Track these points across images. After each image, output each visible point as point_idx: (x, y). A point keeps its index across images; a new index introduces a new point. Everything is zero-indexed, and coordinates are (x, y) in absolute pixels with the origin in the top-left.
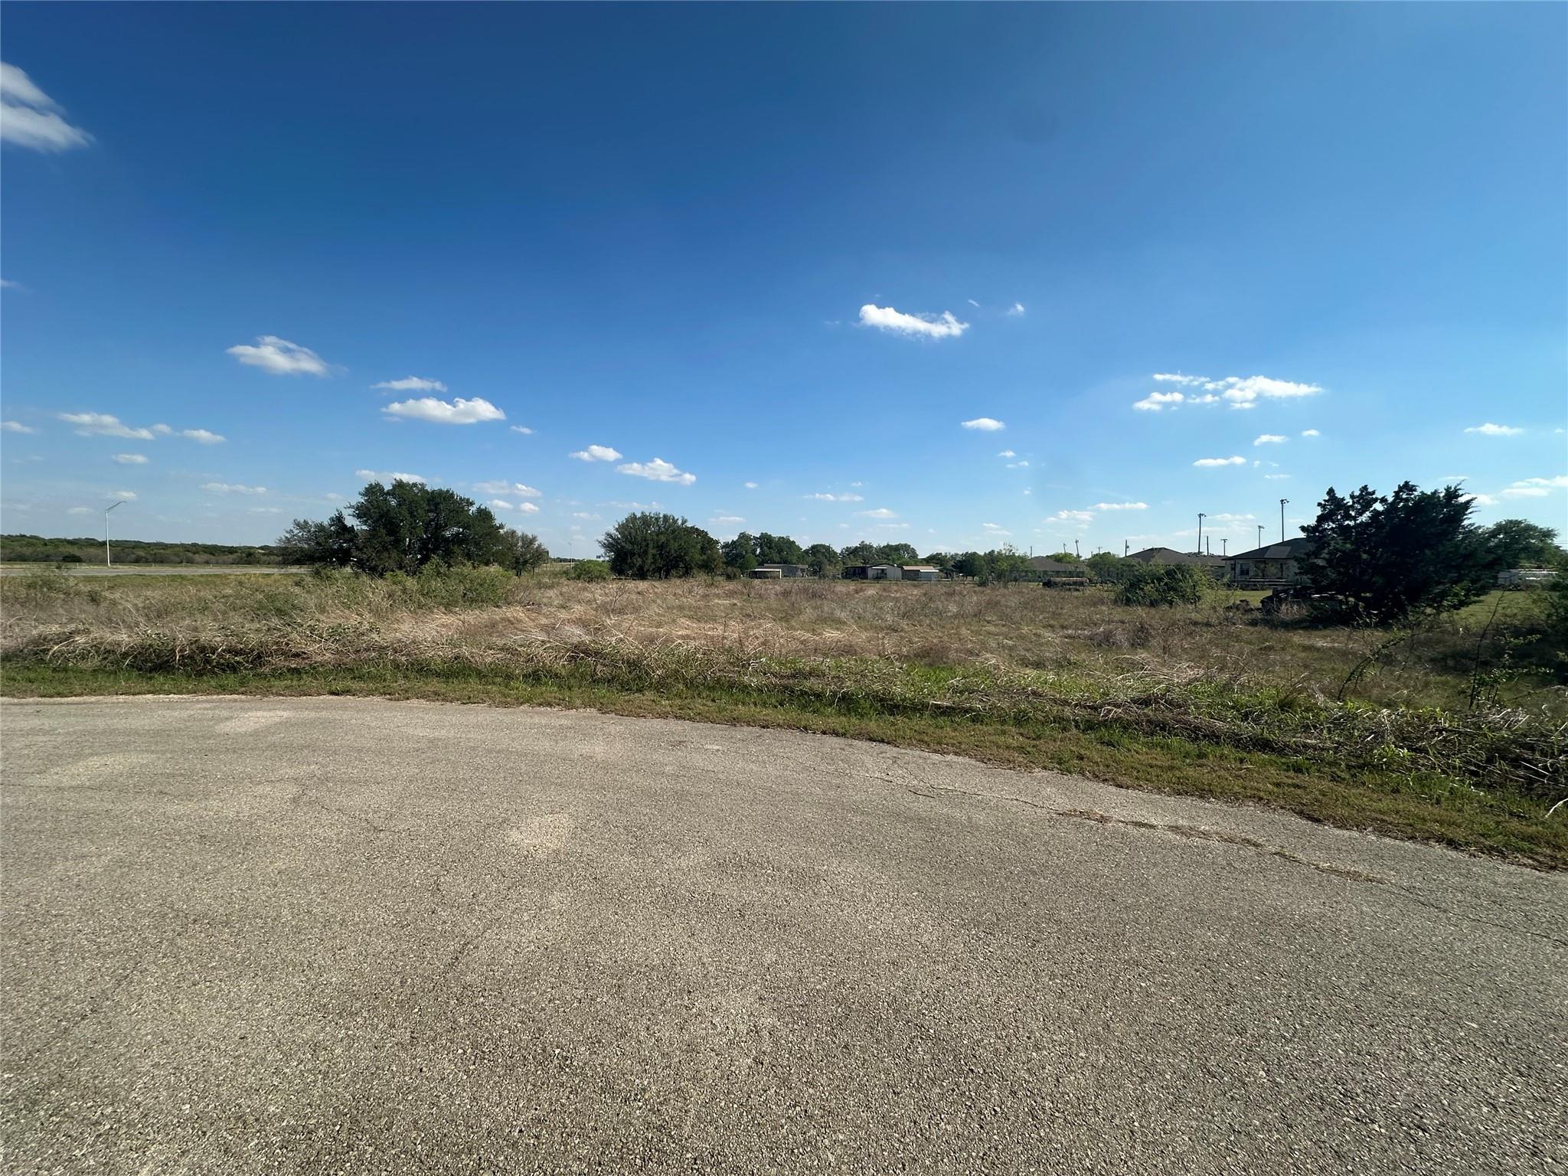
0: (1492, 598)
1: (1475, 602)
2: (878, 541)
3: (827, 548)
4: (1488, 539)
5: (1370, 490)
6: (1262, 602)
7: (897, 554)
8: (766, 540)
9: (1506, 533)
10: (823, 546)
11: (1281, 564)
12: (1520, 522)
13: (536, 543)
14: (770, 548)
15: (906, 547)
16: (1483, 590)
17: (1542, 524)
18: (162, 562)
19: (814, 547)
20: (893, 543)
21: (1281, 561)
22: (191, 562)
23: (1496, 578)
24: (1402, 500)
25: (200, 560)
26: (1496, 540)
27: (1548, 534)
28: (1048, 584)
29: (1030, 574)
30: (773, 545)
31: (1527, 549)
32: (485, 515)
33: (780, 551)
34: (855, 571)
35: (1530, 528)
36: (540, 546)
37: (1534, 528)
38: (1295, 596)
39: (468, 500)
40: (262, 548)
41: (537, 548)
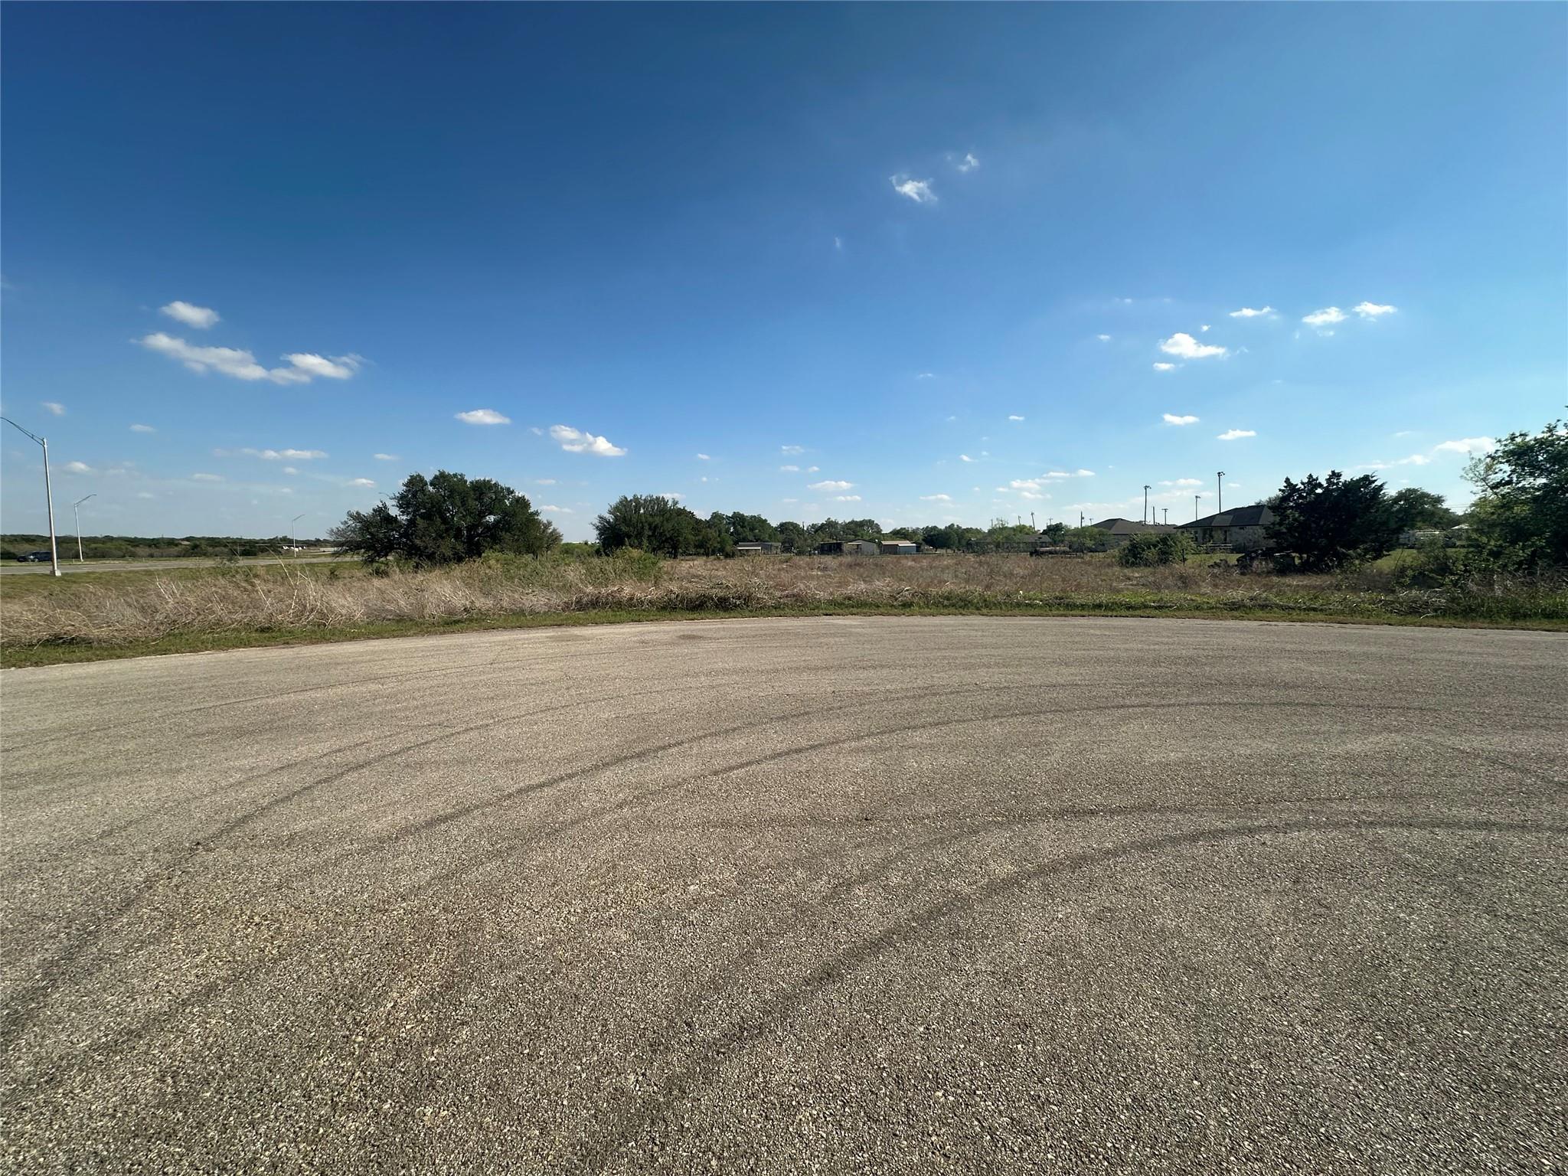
0: (1397, 553)
1: (1386, 555)
2: (842, 518)
3: (795, 526)
4: (1392, 506)
5: (1314, 477)
6: (1238, 560)
7: (861, 530)
8: (738, 519)
9: (1405, 500)
10: (792, 524)
11: (1226, 532)
12: (1417, 490)
13: (552, 527)
14: (742, 527)
15: (870, 523)
16: (1391, 548)
17: (1433, 492)
18: (104, 557)
19: (782, 525)
20: (858, 519)
21: (1225, 529)
22: (134, 556)
23: (1398, 539)
24: (1334, 484)
25: (143, 553)
26: (1398, 507)
27: (1439, 500)
28: (1035, 553)
29: (1021, 545)
30: (746, 524)
31: (1422, 513)
32: (522, 503)
33: (752, 530)
34: (830, 547)
35: (1425, 495)
36: (554, 530)
37: (1427, 495)
38: (1263, 554)
39: (509, 489)
40: (187, 539)
41: (551, 533)
